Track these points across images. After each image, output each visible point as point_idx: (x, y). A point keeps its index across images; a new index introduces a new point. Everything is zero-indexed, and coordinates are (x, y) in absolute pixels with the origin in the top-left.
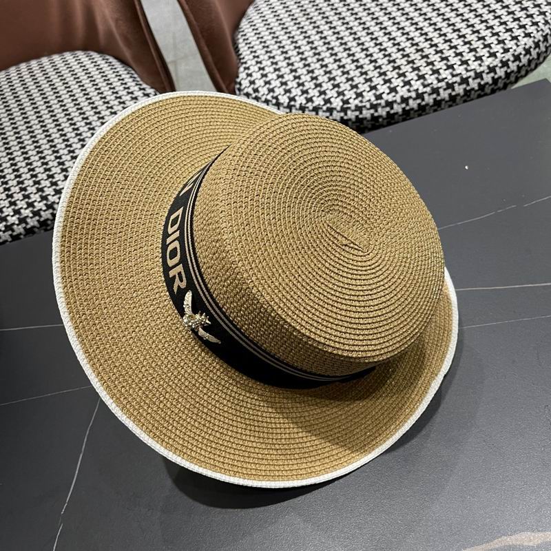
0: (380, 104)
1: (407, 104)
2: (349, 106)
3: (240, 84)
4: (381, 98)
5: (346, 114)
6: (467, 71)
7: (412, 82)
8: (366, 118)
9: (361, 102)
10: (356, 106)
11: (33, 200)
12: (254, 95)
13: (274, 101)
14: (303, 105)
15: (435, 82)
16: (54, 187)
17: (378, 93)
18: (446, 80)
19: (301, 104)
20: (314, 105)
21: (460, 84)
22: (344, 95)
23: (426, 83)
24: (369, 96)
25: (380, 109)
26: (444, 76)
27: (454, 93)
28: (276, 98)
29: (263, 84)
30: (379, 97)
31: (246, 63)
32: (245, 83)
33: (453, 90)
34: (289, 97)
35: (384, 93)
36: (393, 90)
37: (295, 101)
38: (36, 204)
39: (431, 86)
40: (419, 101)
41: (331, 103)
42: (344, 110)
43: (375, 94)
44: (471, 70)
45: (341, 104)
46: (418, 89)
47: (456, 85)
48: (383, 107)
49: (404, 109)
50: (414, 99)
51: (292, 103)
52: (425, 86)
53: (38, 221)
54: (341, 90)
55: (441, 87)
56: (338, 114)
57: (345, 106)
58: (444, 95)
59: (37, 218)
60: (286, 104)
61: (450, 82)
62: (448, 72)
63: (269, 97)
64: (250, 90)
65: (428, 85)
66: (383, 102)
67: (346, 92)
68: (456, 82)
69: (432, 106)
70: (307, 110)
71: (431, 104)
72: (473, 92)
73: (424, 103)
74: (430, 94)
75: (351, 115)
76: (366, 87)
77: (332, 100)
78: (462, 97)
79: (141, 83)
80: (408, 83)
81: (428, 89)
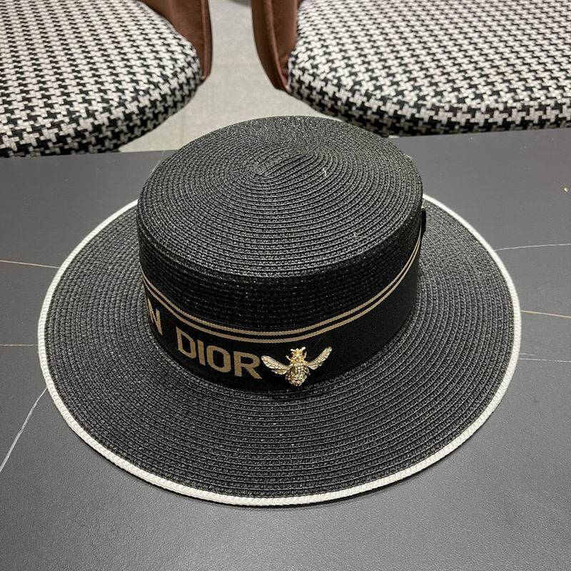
0: (461, 109)
1: (492, 116)
2: (425, 103)
3: (296, 57)
4: (464, 102)
5: (419, 112)
6: (563, 97)
7: (502, 93)
8: (441, 121)
9: (440, 101)
10: (433, 105)
11: (17, 116)
12: (311, 72)
13: (335, 81)
14: (370, 92)
15: (527, 99)
16: (48, 109)
17: (461, 96)
18: (539, 101)
19: (367, 90)
20: (383, 94)
21: (553, 109)
22: (420, 90)
23: (517, 97)
24: (451, 97)
25: (459, 114)
26: (538, 96)
27: (544, 117)
28: (339, 79)
29: (324, 61)
30: (462, 101)
31: (306, 37)
32: (303, 57)
33: (545, 113)
34: (353, 80)
35: (468, 97)
36: (479, 97)
37: (361, 85)
38: (19, 122)
39: (522, 102)
40: (505, 115)
41: (404, 96)
42: (418, 106)
43: (457, 97)
44: (567, 97)
45: (415, 99)
46: (506, 102)
47: (549, 108)
48: (464, 113)
49: (486, 120)
50: (501, 112)
51: (357, 87)
52: (515, 101)
53: (17, 143)
54: (417, 84)
55: (532, 107)
56: (410, 109)
57: (420, 102)
58: (534, 116)
59: (17, 139)
60: (349, 87)
61: (543, 103)
62: (542, 92)
63: (330, 76)
64: (308, 65)
65: (519, 100)
66: (465, 107)
67: (423, 88)
68: (549, 105)
69: (517, 126)
70: (373, 97)
71: (517, 123)
72: (564, 122)
73: (509, 119)
74: (519, 111)
75: (425, 113)
76: (448, 87)
77: (406, 93)
78: (551, 124)
79: (176, 33)
80: (497, 93)
81: (518, 105)
